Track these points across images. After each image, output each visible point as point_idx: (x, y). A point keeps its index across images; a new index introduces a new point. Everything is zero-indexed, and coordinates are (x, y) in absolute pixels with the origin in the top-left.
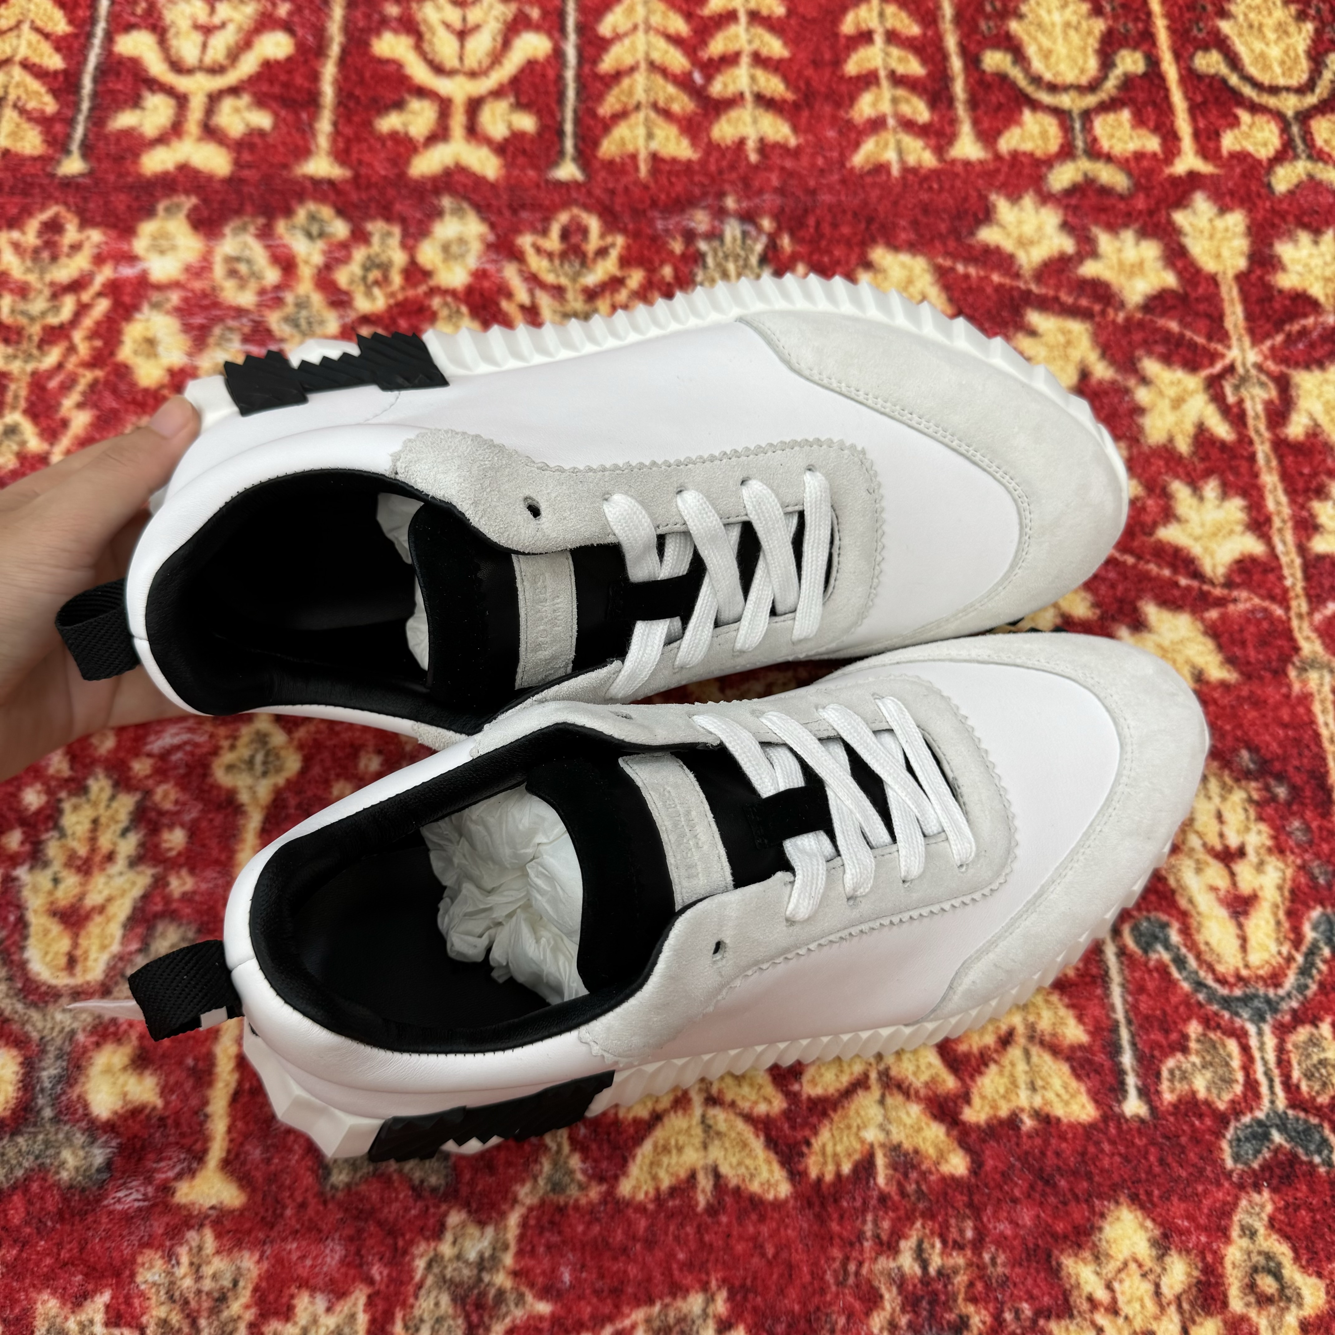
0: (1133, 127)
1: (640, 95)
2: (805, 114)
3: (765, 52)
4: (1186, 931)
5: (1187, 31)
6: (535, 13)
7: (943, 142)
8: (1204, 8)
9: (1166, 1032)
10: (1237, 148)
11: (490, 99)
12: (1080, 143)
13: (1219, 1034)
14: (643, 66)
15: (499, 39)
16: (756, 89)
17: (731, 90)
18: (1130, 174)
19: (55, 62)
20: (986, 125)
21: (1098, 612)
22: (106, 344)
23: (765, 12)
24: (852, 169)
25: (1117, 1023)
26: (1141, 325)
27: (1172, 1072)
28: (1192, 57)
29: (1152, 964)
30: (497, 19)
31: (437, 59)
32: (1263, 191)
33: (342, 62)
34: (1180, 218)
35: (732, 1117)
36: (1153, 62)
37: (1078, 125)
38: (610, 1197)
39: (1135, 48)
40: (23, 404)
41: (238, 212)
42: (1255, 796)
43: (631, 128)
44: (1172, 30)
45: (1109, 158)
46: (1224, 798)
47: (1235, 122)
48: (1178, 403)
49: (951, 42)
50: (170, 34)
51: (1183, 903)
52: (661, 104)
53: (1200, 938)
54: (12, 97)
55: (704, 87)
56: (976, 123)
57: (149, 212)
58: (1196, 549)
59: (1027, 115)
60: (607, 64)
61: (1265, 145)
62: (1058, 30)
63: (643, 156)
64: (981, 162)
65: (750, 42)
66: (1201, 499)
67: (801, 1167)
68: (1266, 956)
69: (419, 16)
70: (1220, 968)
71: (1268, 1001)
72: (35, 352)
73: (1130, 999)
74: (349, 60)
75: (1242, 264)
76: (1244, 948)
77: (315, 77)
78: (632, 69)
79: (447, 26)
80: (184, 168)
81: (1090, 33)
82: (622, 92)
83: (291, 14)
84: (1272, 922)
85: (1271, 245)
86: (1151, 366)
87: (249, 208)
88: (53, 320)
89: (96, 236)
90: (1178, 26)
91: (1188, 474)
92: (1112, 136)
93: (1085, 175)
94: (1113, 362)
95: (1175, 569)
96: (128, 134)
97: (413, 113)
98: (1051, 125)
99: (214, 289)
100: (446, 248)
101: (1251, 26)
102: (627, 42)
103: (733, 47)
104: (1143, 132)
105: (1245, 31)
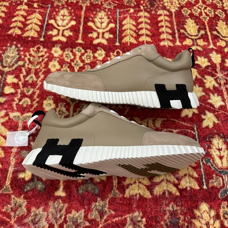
0: (203, 42)
1: (128, 33)
2: (153, 37)
3: (147, 28)
4: (213, 161)
5: (211, 28)
6: (112, 21)
7: (174, 42)
8: (214, 25)
9: (210, 176)
10: (219, 45)
11: (105, 33)
12: (195, 44)
13: (219, 177)
14: (129, 29)
15: (107, 24)
16: (146, 33)
17: (142, 33)
18: (203, 49)
19: (40, 24)
20: (181, 40)
21: (199, 112)
22: (46, 65)
23: (147, 22)
24: (161, 46)
25: (202, 174)
26: (205, 70)
27: (211, 182)
28: (212, 32)
29: (208, 165)
30: (107, 21)
31: (98, 26)
32: (223, 52)
33: (83, 26)
34: (211, 55)
35: (143, 185)
36: (206, 32)
37: (195, 41)
38: (123, 197)
39: (203, 30)
40: (34, 73)
41: (68, 47)
42: (224, 141)
43: (127, 38)
44: (209, 28)
45: (200, 46)
46: (219, 141)
47: (219, 41)
48: (211, 82)
49: (175, 28)
50: (57, 21)
51: (213, 156)
52: (131, 35)
53: (215, 162)
54: (33, 28)
55: (138, 33)
56: (179, 40)
57: (54, 46)
58: (214, 104)
59: (187, 39)
60: (123, 28)
61: (223, 45)
62: (192, 27)
63: (129, 42)
64: (180, 46)
65: (145, 26)
66: (215, 96)
67: (153, 193)
68: (226, 165)
69: (94, 20)
70: (219, 167)
71: (226, 172)
72: (36, 65)
73: (204, 171)
74: (84, 26)
75: (220, 62)
76: (222, 164)
77: (79, 28)
78: (127, 29)
79: (99, 22)
80: (59, 40)
81: (196, 28)
82: (125, 33)
83: (75, 19)
84: (226, 160)
85: (224, 60)
86: (206, 77)
87: (69, 47)
88: (39, 61)
89: (45, 50)
90: (210, 27)
91: (212, 92)
92: (200, 43)
93: (196, 48)
94: (201, 76)
95: (211, 106)
96: (51, 35)
97: (94, 34)
98: (191, 41)
99: (63, 58)
100: (99, 54)
101: (221, 28)
102: (126, 25)
103: (142, 27)
104: (205, 42)
105: (220, 29)
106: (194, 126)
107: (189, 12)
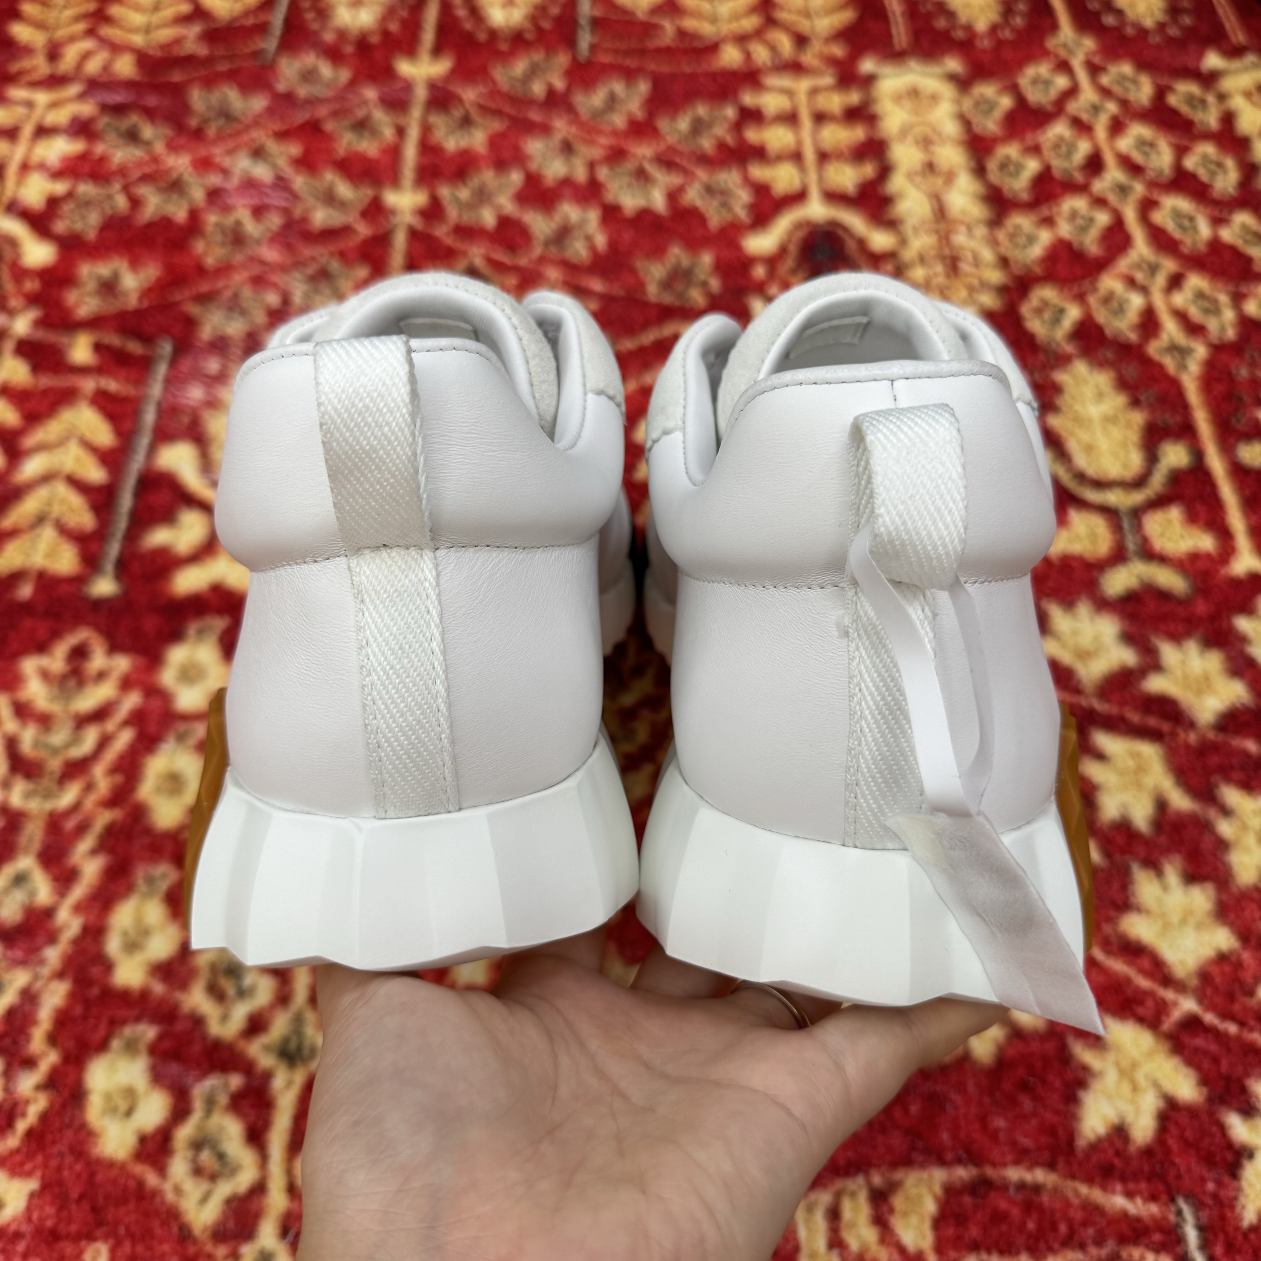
0: (1185, 525)
5: (1228, 421)
8: (1241, 398)
12: (1131, 544)
18: (1187, 575)
19: (97, 475)
21: (1205, 1092)
22: (126, 780)
26: (1216, 746)
28: (1235, 447)
34: (1242, 623)
36: (1198, 455)
37: (1126, 524)
40: (36, 847)
44: (1214, 422)
45: (1162, 559)
50: (213, 447)
54: (55, 514)
57: (179, 635)
59: (1071, 513)
62: (1097, 426)
72: (54, 787)
80: (218, 588)
86: (1231, 795)
88: (74, 754)
89: (124, 663)
92: (1162, 535)
93: (1142, 580)
94: (1190, 790)
96: (163, 551)
98: (1097, 523)
104: (1195, 530)
106: (1179, 1213)
107: (1073, 313)
